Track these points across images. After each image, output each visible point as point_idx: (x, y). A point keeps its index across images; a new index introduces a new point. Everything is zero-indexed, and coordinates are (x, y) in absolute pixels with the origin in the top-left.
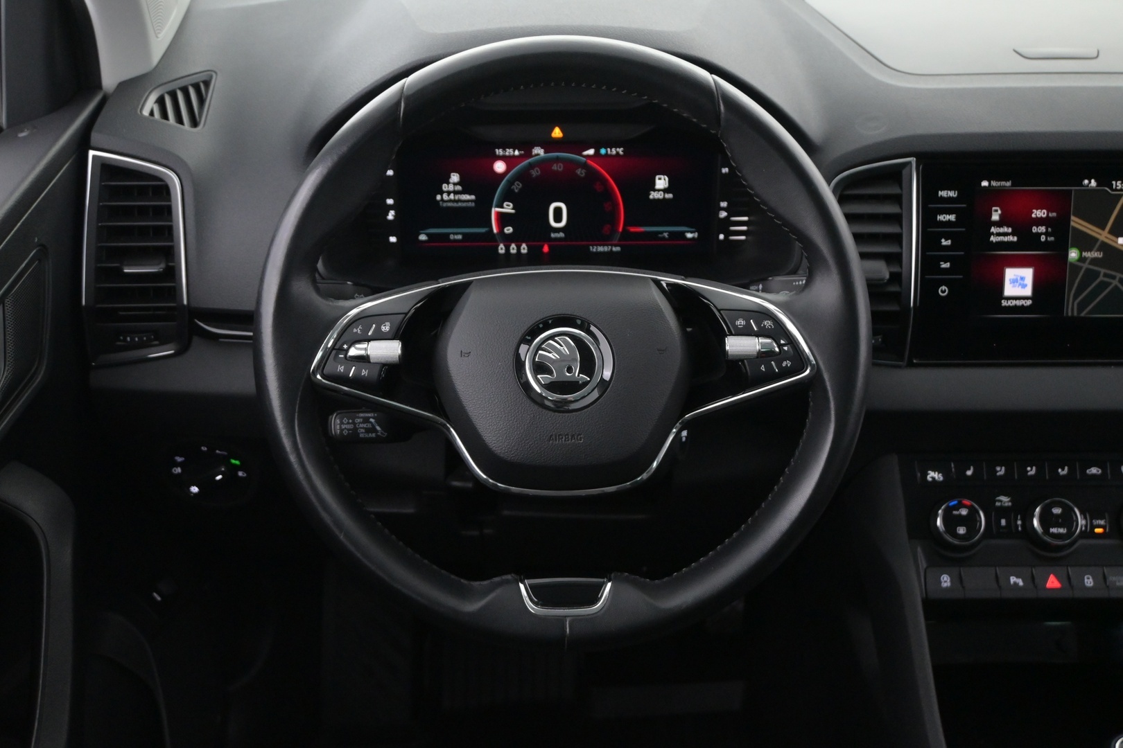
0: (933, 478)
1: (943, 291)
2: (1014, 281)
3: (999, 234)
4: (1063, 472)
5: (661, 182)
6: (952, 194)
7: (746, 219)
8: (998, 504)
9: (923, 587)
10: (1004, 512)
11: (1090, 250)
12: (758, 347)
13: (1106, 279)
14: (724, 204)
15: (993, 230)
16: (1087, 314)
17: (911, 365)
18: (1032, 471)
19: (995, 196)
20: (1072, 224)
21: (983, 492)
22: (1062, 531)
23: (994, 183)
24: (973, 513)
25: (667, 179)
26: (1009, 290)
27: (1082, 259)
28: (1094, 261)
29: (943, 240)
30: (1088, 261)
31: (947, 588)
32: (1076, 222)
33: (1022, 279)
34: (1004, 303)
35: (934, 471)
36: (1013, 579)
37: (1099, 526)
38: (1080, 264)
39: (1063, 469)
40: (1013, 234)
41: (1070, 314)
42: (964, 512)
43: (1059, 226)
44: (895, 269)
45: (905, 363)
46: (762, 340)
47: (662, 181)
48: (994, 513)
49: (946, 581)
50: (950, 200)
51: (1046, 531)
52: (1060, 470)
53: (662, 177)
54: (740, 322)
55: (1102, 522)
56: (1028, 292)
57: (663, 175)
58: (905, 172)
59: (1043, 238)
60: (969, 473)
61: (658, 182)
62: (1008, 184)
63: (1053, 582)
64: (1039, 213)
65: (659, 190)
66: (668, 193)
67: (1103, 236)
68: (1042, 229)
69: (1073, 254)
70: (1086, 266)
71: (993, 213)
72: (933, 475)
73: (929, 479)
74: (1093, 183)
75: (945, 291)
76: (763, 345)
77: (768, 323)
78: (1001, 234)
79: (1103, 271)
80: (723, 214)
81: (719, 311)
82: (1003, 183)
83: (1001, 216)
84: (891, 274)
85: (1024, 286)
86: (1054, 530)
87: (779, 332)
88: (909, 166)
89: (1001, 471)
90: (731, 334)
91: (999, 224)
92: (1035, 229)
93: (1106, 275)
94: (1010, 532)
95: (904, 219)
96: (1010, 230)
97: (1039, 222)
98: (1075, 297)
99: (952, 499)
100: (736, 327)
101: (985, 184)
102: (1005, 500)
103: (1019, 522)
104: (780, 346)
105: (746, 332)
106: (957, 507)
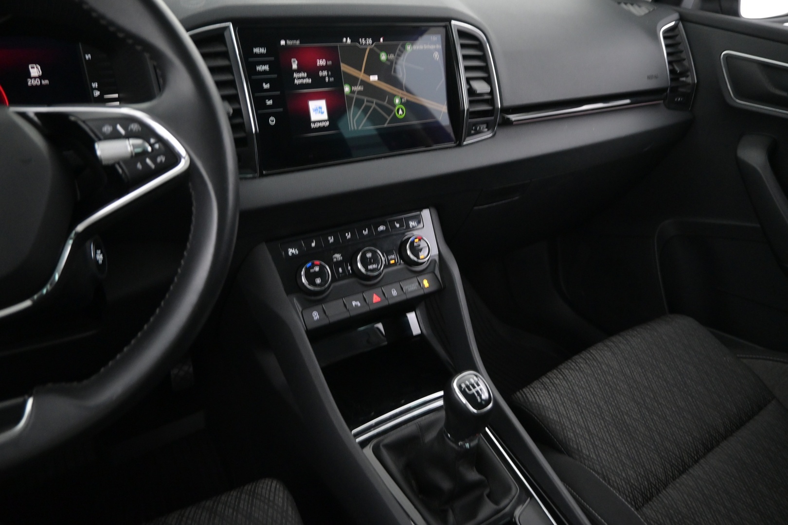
0: (293, 254)
1: (272, 121)
2: (315, 110)
3: (299, 78)
4: (365, 232)
5: (35, 71)
6: (262, 50)
7: (116, 96)
8: (335, 260)
9: (303, 323)
10: (339, 264)
11: (356, 85)
12: (130, 149)
13: (369, 104)
14: (95, 85)
15: (295, 75)
16: (362, 127)
17: (262, 175)
18: (348, 236)
19: (291, 51)
20: (342, 68)
21: (324, 254)
22: (375, 266)
23: (289, 42)
24: (322, 268)
25: (39, 67)
26: (314, 116)
27: (352, 92)
28: (359, 92)
29: (264, 84)
30: (356, 93)
31: (318, 320)
32: (344, 67)
33: (320, 108)
34: (313, 126)
35: (292, 248)
36: (354, 303)
37: (392, 259)
38: (352, 95)
39: (365, 231)
40: (308, 77)
41: (353, 128)
42: (317, 269)
43: (334, 70)
44: (236, 106)
45: (257, 175)
46: (133, 141)
47: (36, 69)
48: (335, 265)
49: (316, 315)
50: (261, 55)
51: (367, 269)
52: (364, 231)
53: (35, 65)
54: (107, 129)
55: (393, 257)
56: (325, 116)
57: (36, 64)
58: (226, 34)
59: (327, 79)
60: (313, 245)
61: (31, 70)
62: (298, 42)
63: (376, 299)
64: (321, 62)
65: (35, 78)
66: (44, 79)
67: (361, 75)
68: (325, 73)
69: (347, 89)
70: (355, 96)
71: (293, 63)
72: (291, 251)
73: (290, 254)
74: (349, 41)
75: (273, 121)
76: (134, 146)
77: (134, 127)
78: (301, 78)
79: (366, 99)
80: (97, 93)
81: (84, 122)
82: (295, 42)
83: (298, 65)
84: (234, 110)
85: (322, 113)
86: (370, 267)
87: (146, 133)
88: (227, 30)
89: (331, 240)
90: (100, 140)
91: (299, 71)
92: (321, 74)
93: (367, 101)
94: (345, 276)
95: (234, 69)
96: (306, 75)
97: (322, 68)
98: (354, 116)
99: (307, 262)
100: (104, 134)
101: (283, 42)
102: (338, 257)
103: (349, 268)
104: (152, 145)
105: (115, 136)
106: (313, 266)
